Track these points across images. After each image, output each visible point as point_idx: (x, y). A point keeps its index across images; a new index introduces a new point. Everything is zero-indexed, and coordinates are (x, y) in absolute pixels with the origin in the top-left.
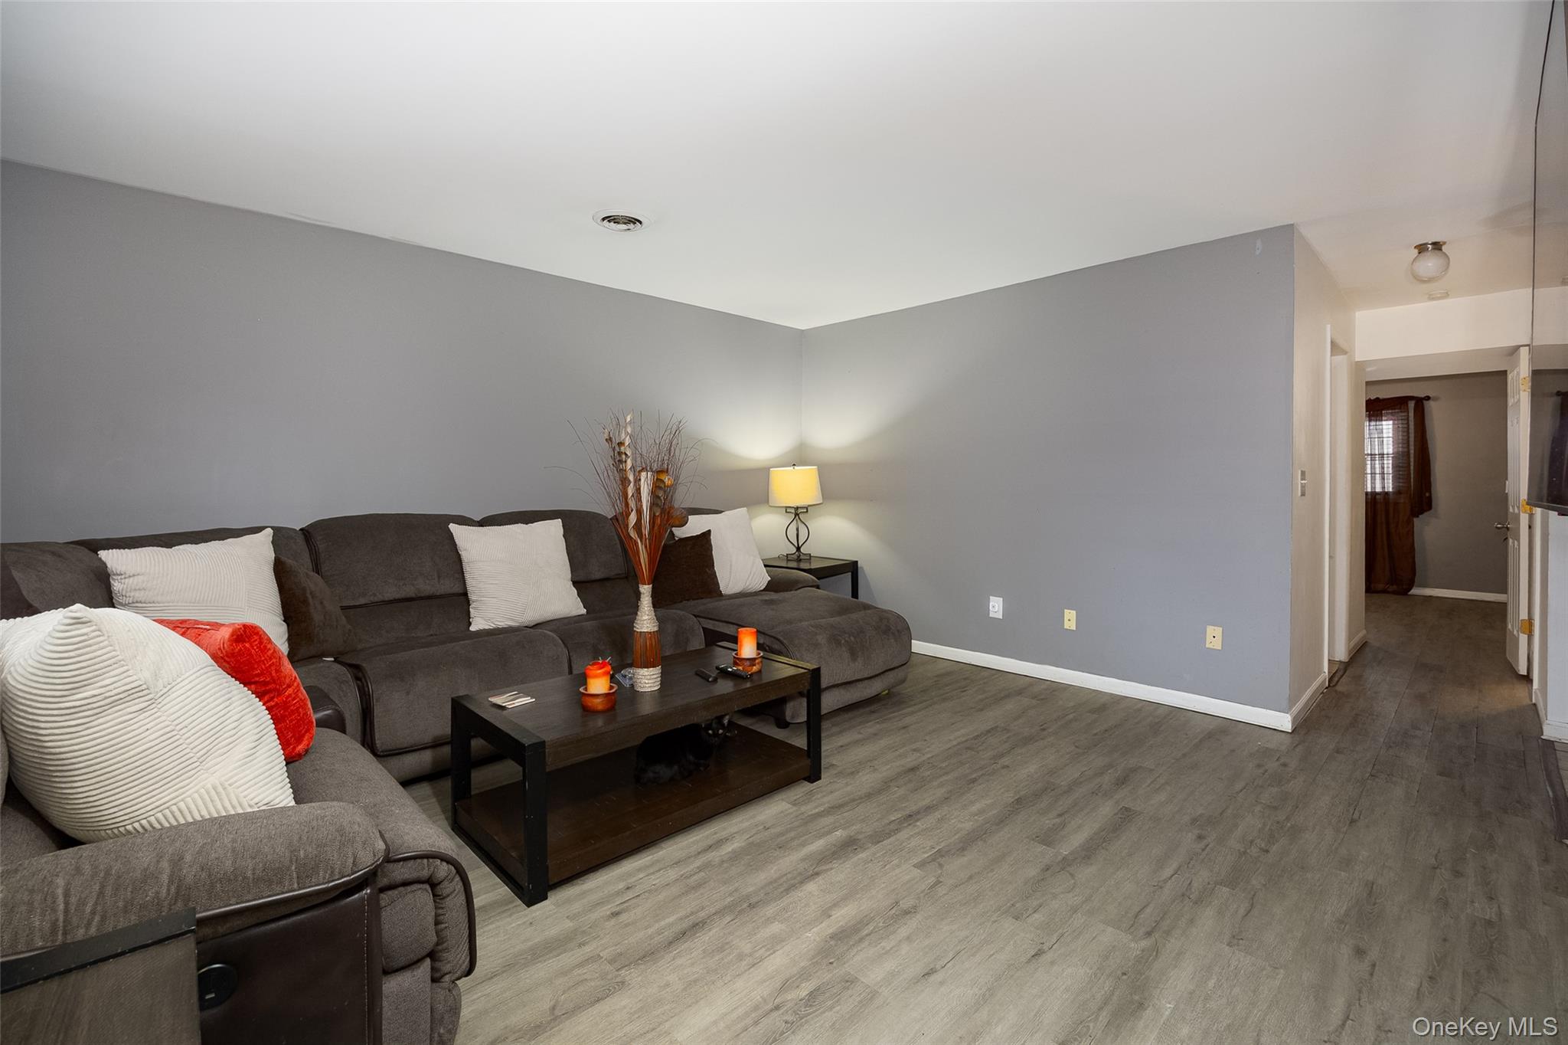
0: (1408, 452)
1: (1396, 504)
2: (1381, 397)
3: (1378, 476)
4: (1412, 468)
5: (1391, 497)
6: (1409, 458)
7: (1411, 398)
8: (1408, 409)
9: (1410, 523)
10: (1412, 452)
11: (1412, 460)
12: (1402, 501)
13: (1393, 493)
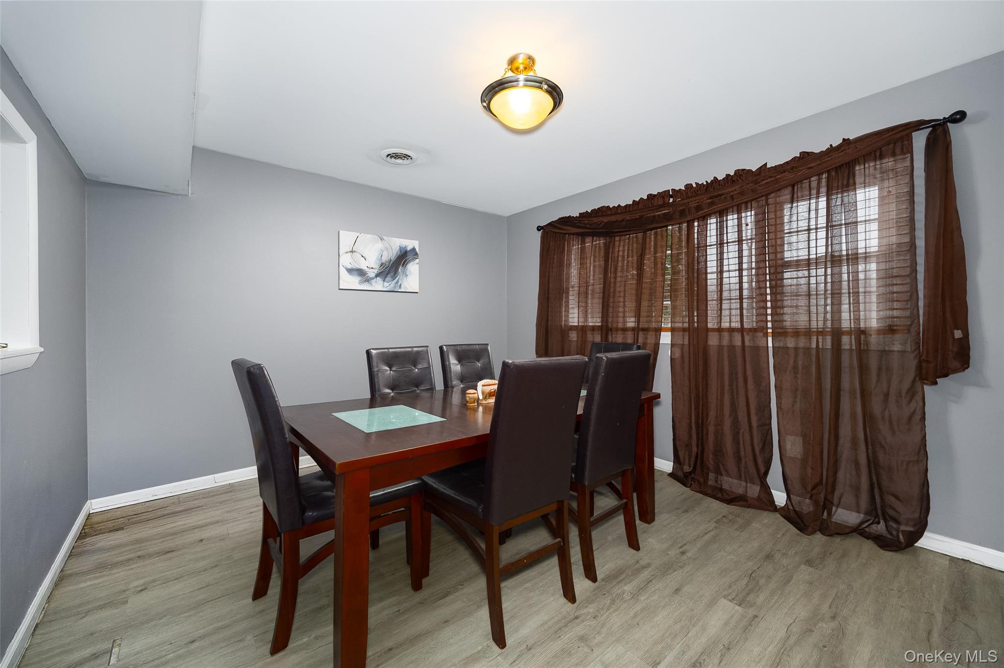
0: (913, 245)
1: (884, 353)
2: (852, 137)
3: (845, 299)
4: (921, 277)
5: (873, 339)
6: (914, 255)
7: (918, 125)
8: (911, 152)
9: (914, 395)
10: (921, 243)
11: (921, 260)
12: (897, 347)
13: (880, 332)
